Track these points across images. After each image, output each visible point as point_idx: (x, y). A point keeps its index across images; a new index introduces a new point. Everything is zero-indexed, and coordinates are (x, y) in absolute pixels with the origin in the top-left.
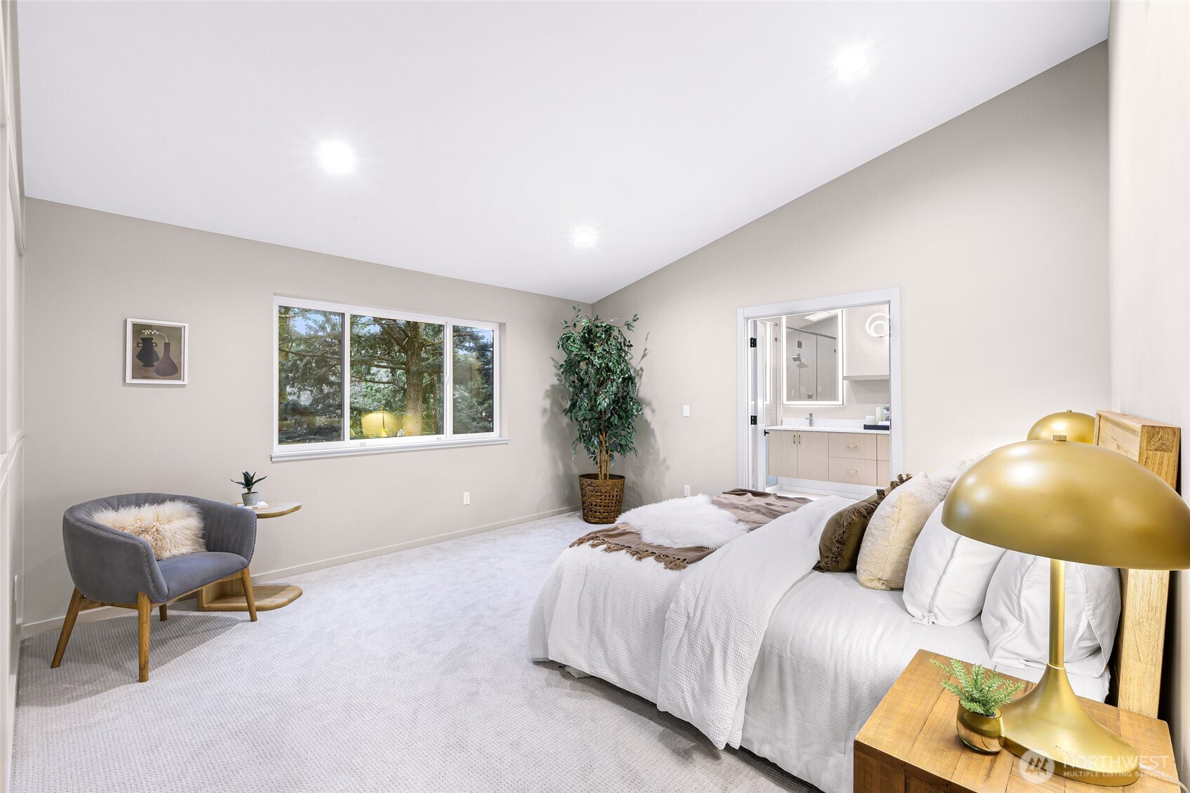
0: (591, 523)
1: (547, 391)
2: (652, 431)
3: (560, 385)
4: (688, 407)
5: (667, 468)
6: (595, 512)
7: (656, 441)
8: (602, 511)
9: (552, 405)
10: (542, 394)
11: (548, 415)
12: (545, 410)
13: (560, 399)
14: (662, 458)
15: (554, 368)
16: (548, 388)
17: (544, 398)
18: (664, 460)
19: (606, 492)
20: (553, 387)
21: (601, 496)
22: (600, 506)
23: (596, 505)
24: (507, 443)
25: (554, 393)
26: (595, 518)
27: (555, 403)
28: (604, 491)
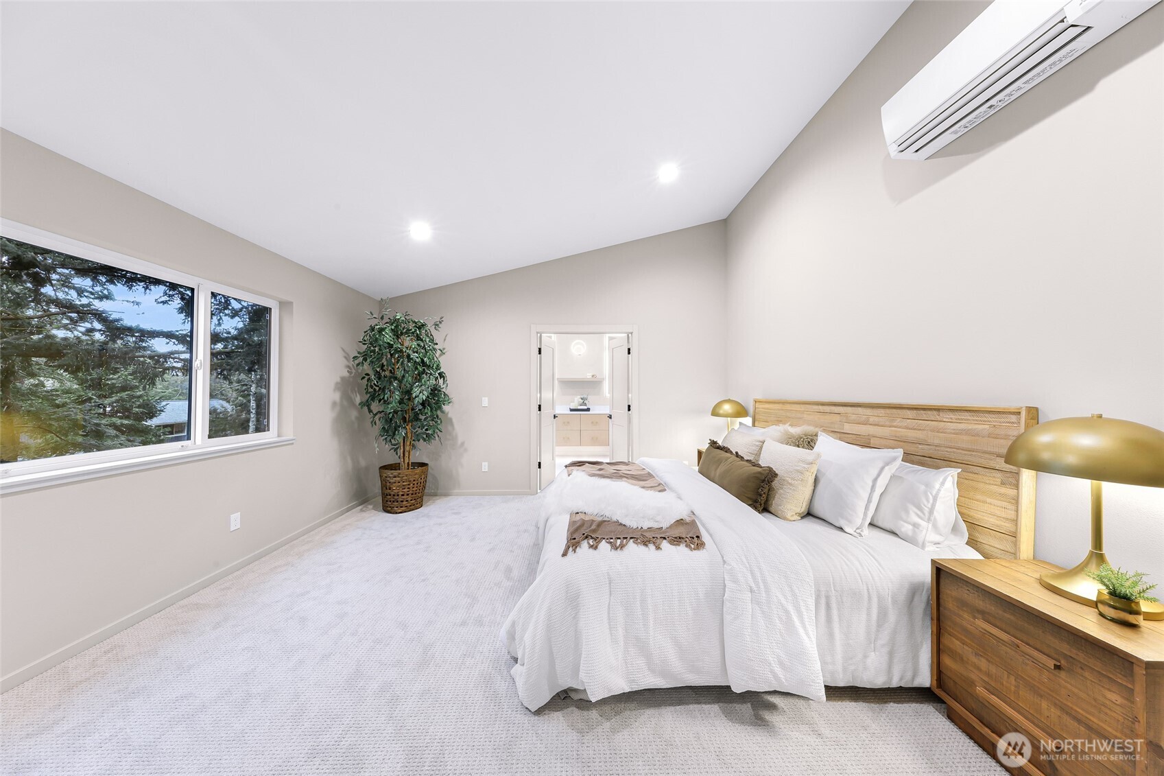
0: (396, 513)
1: (337, 383)
2: (451, 420)
3: (349, 377)
4: (487, 398)
5: (466, 450)
6: (402, 501)
7: (453, 429)
8: (409, 499)
9: (342, 398)
10: (332, 386)
11: (338, 408)
12: (334, 404)
13: (350, 392)
14: (459, 442)
15: (344, 359)
16: (339, 380)
17: (334, 390)
18: (463, 444)
19: (414, 481)
20: (343, 379)
21: (409, 485)
22: (408, 495)
23: (403, 495)
24: (293, 444)
25: (345, 386)
26: (402, 507)
27: (346, 397)
28: (412, 480)
